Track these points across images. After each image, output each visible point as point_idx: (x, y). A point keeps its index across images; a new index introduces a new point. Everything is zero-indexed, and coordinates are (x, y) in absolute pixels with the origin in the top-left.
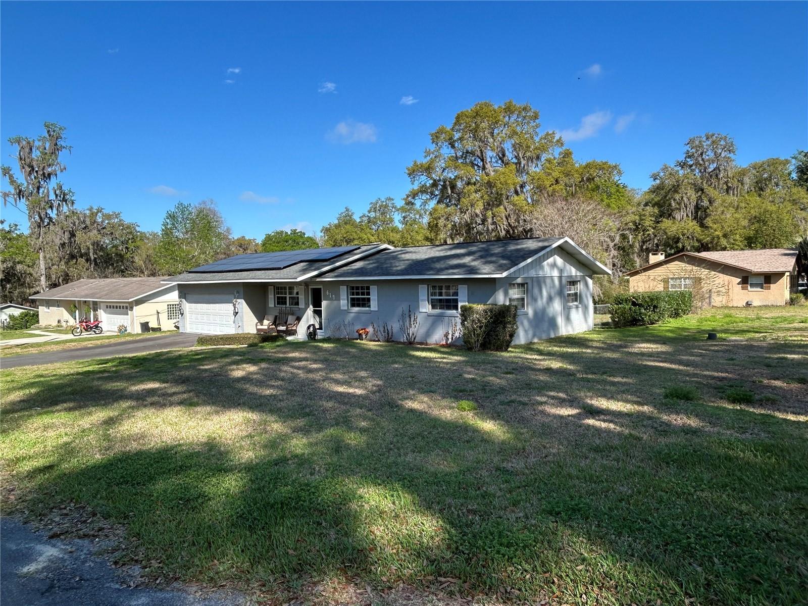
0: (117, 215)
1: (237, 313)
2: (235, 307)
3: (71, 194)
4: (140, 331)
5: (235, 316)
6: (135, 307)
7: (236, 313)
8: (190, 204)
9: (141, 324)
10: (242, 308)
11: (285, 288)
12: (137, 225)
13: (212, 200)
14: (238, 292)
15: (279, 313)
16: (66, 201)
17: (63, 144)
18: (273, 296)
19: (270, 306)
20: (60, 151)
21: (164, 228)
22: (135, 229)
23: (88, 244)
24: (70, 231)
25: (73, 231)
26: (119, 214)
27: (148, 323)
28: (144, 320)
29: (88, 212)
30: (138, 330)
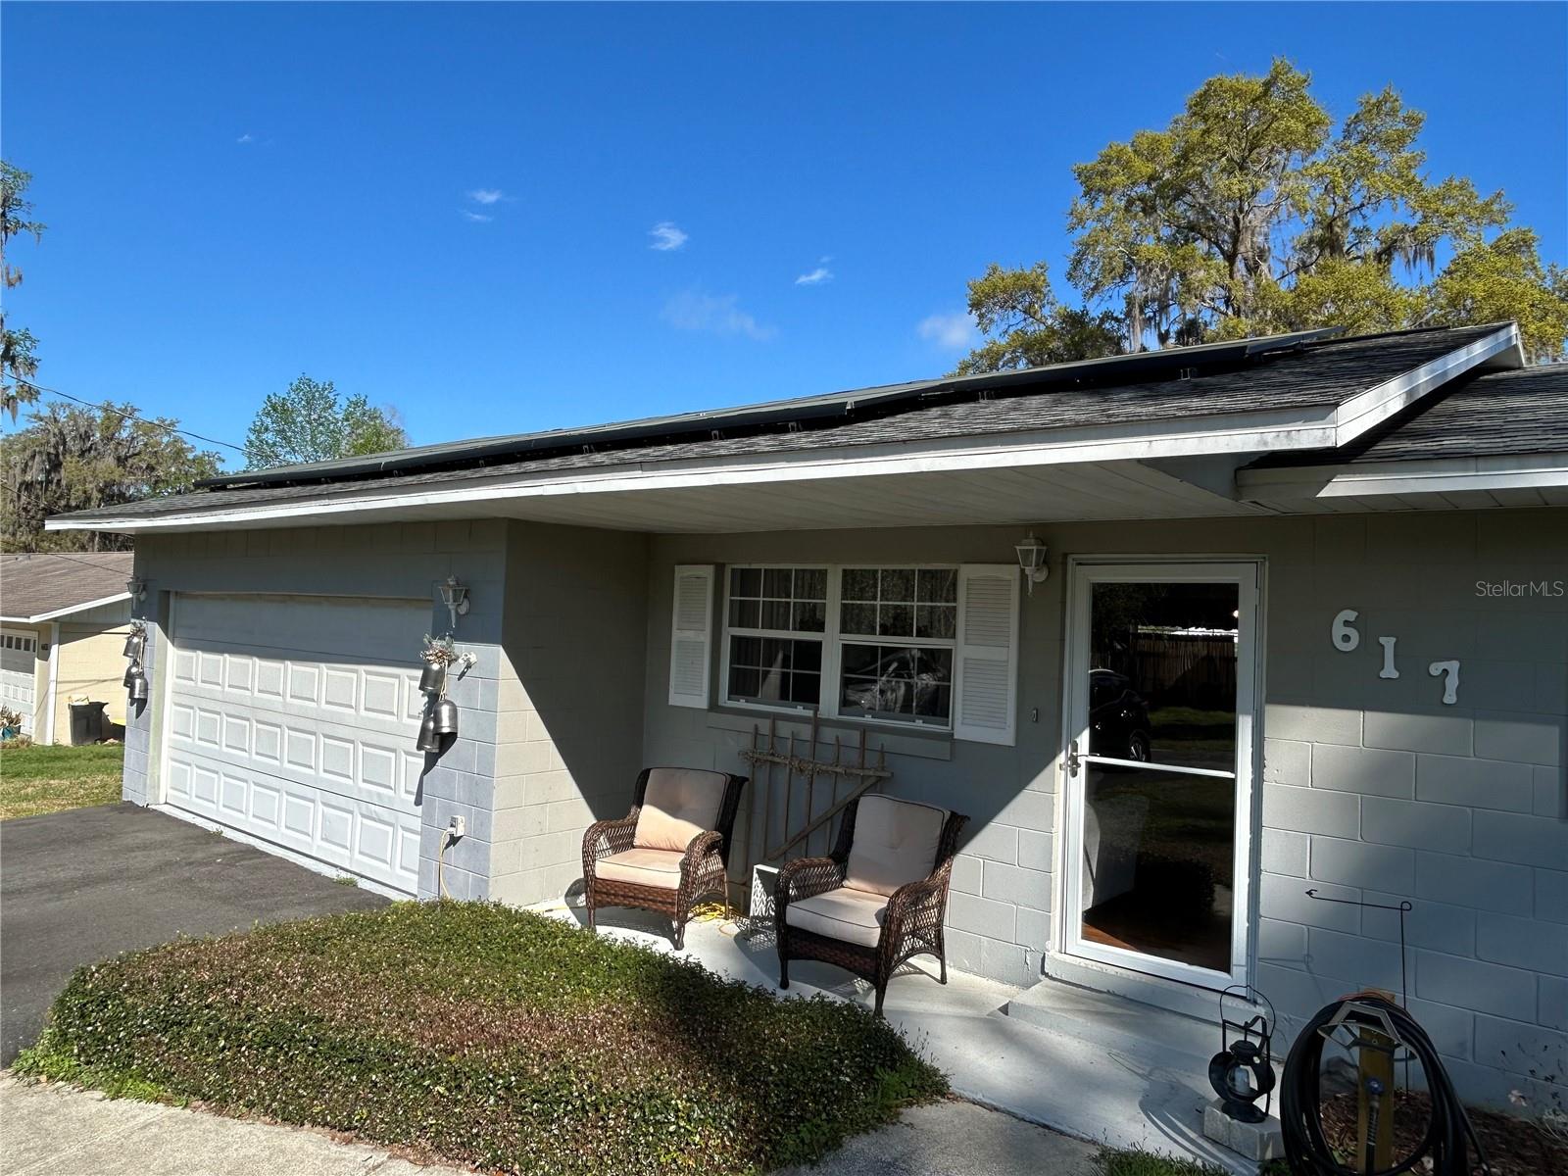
0: (167, 427)
1: (446, 741)
2: (434, 700)
3: (28, 344)
4: (66, 739)
5: (431, 761)
6: (54, 648)
7: (438, 743)
8: (331, 384)
9: (74, 709)
10: (490, 710)
11: (814, 583)
12: (219, 459)
13: (393, 408)
14: (465, 592)
15: (756, 763)
16: (13, 360)
17: (23, 218)
18: (706, 638)
19: (675, 699)
20: (10, 234)
21: (253, 438)
22: (213, 467)
23: (89, 486)
24: (49, 454)
25: (57, 455)
26: (172, 424)
27: (102, 705)
28: (81, 698)
29: (99, 415)
30: (59, 731)
